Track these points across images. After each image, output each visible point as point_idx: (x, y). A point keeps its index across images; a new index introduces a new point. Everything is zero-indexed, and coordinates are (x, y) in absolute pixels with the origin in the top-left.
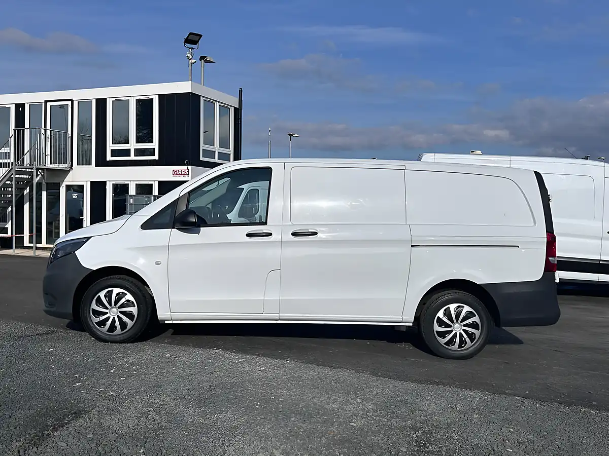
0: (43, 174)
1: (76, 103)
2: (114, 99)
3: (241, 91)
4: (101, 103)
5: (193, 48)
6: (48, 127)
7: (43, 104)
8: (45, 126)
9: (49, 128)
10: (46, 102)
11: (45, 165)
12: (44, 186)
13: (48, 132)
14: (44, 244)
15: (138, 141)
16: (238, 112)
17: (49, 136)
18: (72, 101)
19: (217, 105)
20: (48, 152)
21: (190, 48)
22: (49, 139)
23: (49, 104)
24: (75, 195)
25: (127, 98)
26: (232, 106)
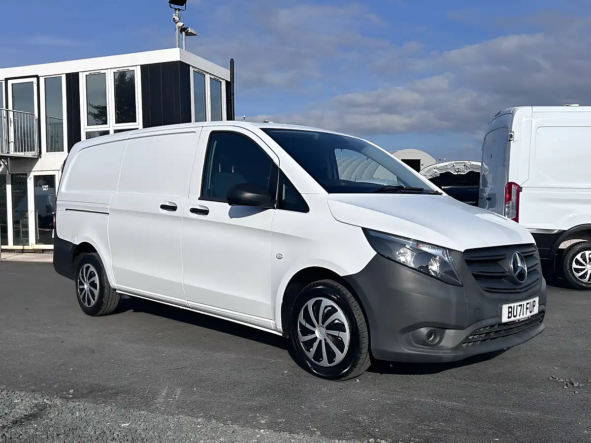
0: (6, 164)
1: (42, 80)
2: (87, 73)
3: (232, 62)
4: (73, 79)
5: (179, 10)
6: (10, 107)
7: (4, 82)
8: (7, 107)
9: (11, 109)
10: (6, 80)
11: (8, 153)
12: (9, 179)
13: (11, 114)
14: (11, 245)
15: (117, 122)
16: (229, 85)
17: (12, 119)
18: (38, 77)
19: (208, 77)
20: (12, 139)
21: (176, 9)
22: (12, 124)
23: (10, 82)
24: (46, 187)
25: (102, 72)
26: (224, 79)
